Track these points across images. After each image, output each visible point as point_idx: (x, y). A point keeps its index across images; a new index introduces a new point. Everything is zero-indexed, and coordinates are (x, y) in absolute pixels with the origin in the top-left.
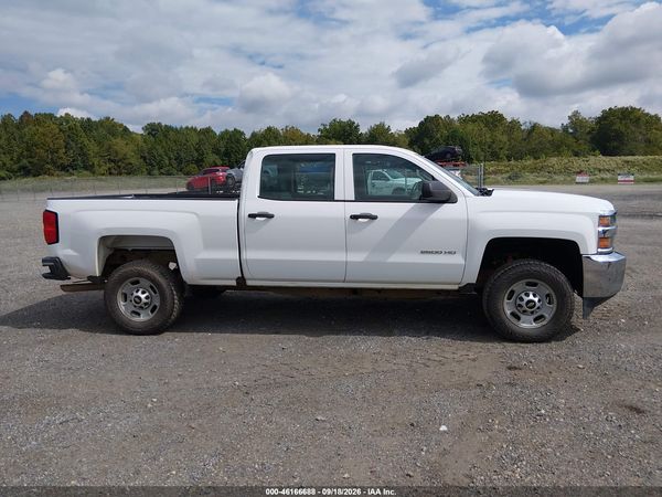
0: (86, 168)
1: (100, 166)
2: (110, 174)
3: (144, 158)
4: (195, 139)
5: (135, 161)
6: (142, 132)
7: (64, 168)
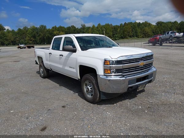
0: (136, 36)
1: (140, 35)
2: (143, 38)
3: (153, 32)
4: (170, 25)
5: (151, 33)
6: (155, 25)
7: (131, 37)
